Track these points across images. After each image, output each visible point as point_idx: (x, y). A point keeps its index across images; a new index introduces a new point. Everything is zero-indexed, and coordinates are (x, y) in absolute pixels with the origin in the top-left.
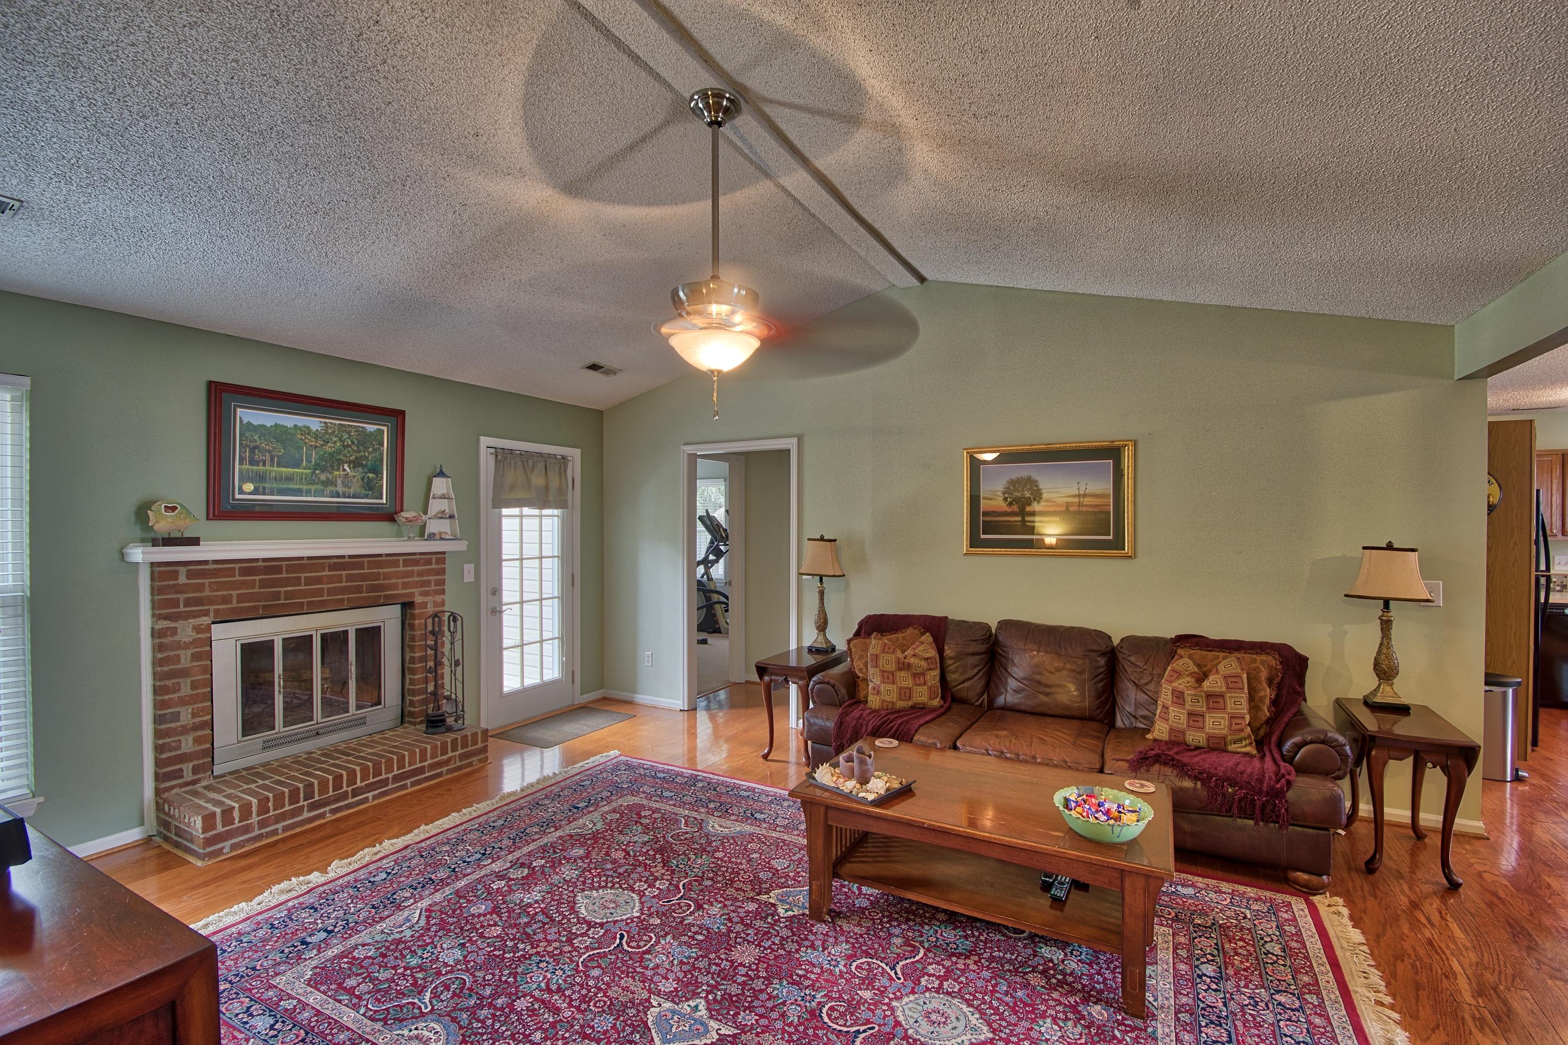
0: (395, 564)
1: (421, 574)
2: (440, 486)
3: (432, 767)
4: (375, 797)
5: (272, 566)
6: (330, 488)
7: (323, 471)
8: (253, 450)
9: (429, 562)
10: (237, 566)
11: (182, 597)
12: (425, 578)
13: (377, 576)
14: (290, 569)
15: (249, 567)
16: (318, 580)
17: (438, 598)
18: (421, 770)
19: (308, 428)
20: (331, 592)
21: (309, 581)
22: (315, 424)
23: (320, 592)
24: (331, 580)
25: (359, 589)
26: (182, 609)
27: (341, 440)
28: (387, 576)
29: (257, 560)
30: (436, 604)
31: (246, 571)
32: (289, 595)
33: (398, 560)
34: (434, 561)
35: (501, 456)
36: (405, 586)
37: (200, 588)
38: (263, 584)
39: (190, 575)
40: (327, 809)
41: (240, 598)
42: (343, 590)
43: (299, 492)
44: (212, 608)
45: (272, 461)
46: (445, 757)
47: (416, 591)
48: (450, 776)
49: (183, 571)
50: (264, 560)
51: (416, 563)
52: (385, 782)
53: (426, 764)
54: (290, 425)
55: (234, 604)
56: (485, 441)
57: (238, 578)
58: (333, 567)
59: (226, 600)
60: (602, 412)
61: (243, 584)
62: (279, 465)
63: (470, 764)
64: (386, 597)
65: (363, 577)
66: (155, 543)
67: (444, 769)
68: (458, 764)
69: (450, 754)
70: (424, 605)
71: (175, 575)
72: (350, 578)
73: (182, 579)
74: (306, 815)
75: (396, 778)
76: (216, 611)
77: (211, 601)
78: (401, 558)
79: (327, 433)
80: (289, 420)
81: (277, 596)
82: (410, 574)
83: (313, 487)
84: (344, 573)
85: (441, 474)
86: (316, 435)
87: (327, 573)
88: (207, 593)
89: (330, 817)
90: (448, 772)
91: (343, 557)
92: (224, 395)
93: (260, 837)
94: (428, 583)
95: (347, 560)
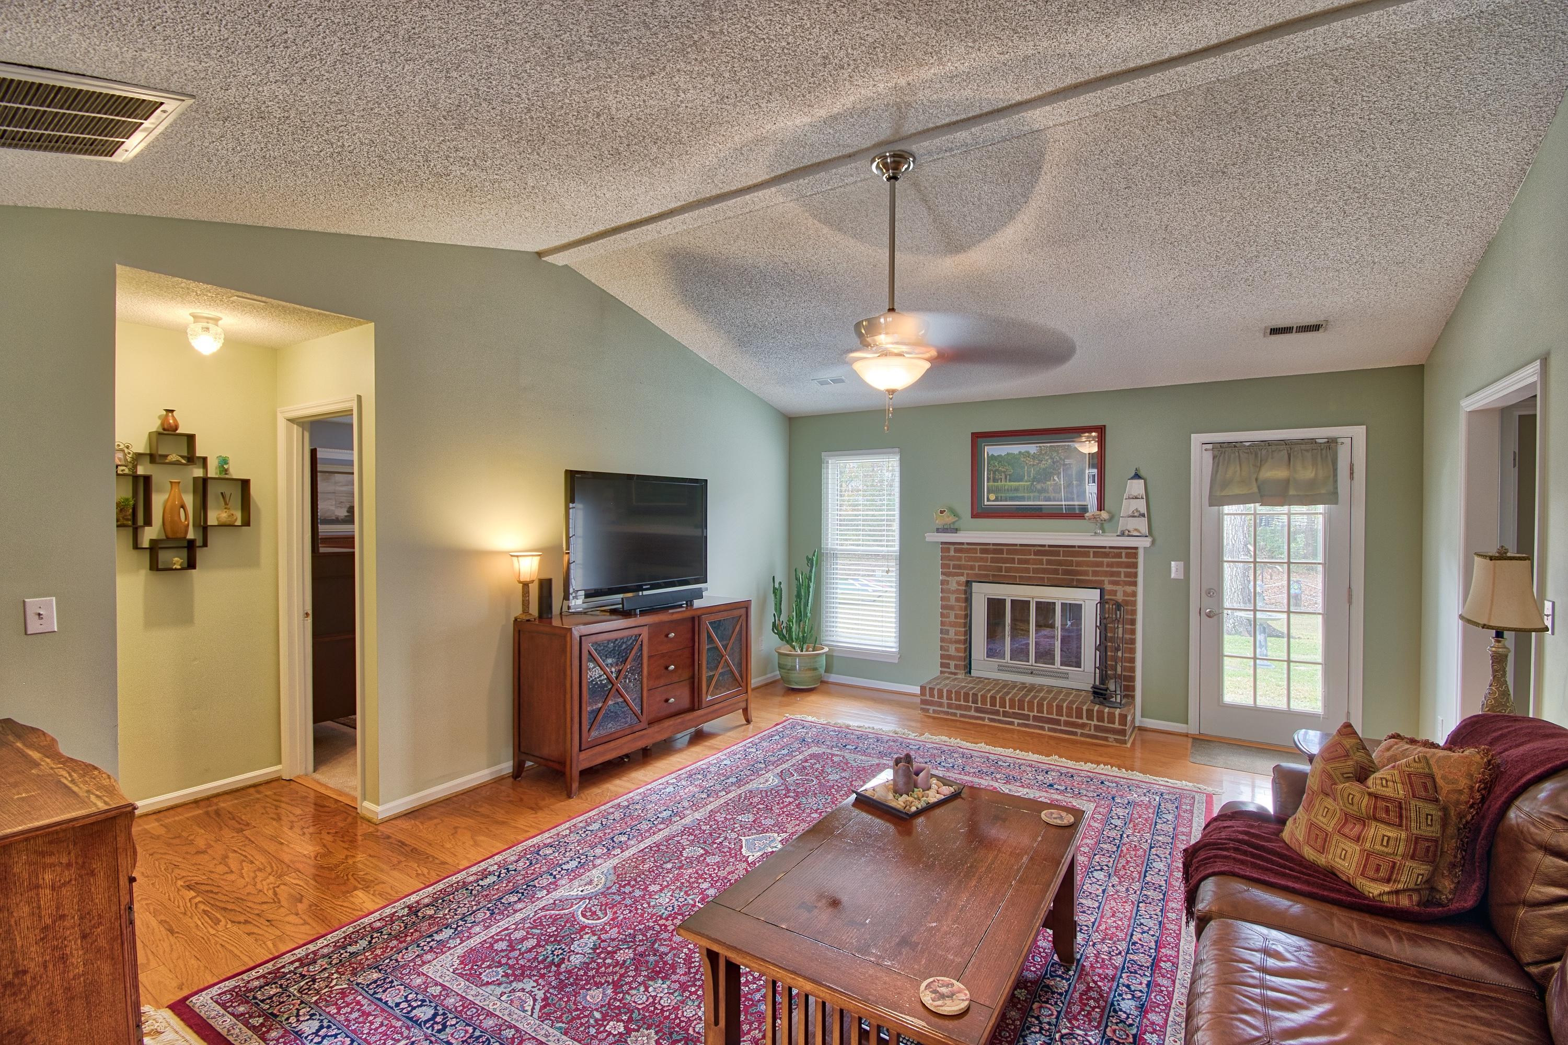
0: (1086, 555)
1: (1110, 565)
2: (1137, 487)
3: (1067, 723)
4: (1019, 725)
5: (998, 549)
6: (1044, 495)
7: (1038, 482)
8: (994, 473)
9: (1119, 555)
10: (979, 547)
11: (952, 563)
12: (1115, 569)
13: (1070, 563)
14: (1009, 552)
15: (985, 548)
16: (1026, 562)
17: (1129, 589)
18: (1058, 722)
19: (1028, 452)
20: (1035, 571)
21: (1021, 561)
22: (1032, 449)
23: (1027, 570)
24: (1036, 562)
25: (1056, 572)
26: (951, 570)
27: (1051, 458)
28: (1079, 564)
29: (989, 544)
30: (1125, 594)
31: (984, 551)
32: (1008, 570)
33: (1089, 552)
34: (1123, 555)
35: (1221, 451)
36: (1095, 573)
37: (959, 559)
38: (993, 560)
39: (956, 551)
40: (987, 716)
41: (980, 568)
42: (1045, 571)
43: (1022, 499)
44: (966, 572)
45: (1006, 478)
46: (1080, 721)
47: (1106, 579)
48: (1082, 739)
49: (952, 547)
50: (994, 544)
51: (1106, 555)
52: (1027, 717)
53: (1063, 719)
54: (1016, 452)
55: (977, 571)
56: (1197, 439)
57: (979, 555)
58: (1036, 553)
59: (972, 568)
60: (1422, 366)
61: (982, 559)
62: (1010, 481)
63: (1106, 739)
64: (1078, 580)
65: (1060, 563)
66: (938, 531)
67: (1079, 731)
68: (1092, 732)
69: (1085, 721)
70: (1114, 593)
71: (948, 550)
72: (1049, 562)
73: (952, 553)
74: (973, 713)
75: (1035, 718)
76: (968, 574)
77: (965, 567)
78: (1092, 550)
79: (1041, 454)
80: (1015, 449)
81: (1000, 569)
82: (1100, 564)
83: (1032, 495)
84: (1045, 558)
85: (1137, 476)
86: (1034, 457)
87: (1032, 557)
88: (963, 562)
89: (987, 722)
90: (1082, 735)
91: (1044, 546)
92: (979, 440)
93: (947, 713)
94: (1118, 574)
95: (1047, 548)
